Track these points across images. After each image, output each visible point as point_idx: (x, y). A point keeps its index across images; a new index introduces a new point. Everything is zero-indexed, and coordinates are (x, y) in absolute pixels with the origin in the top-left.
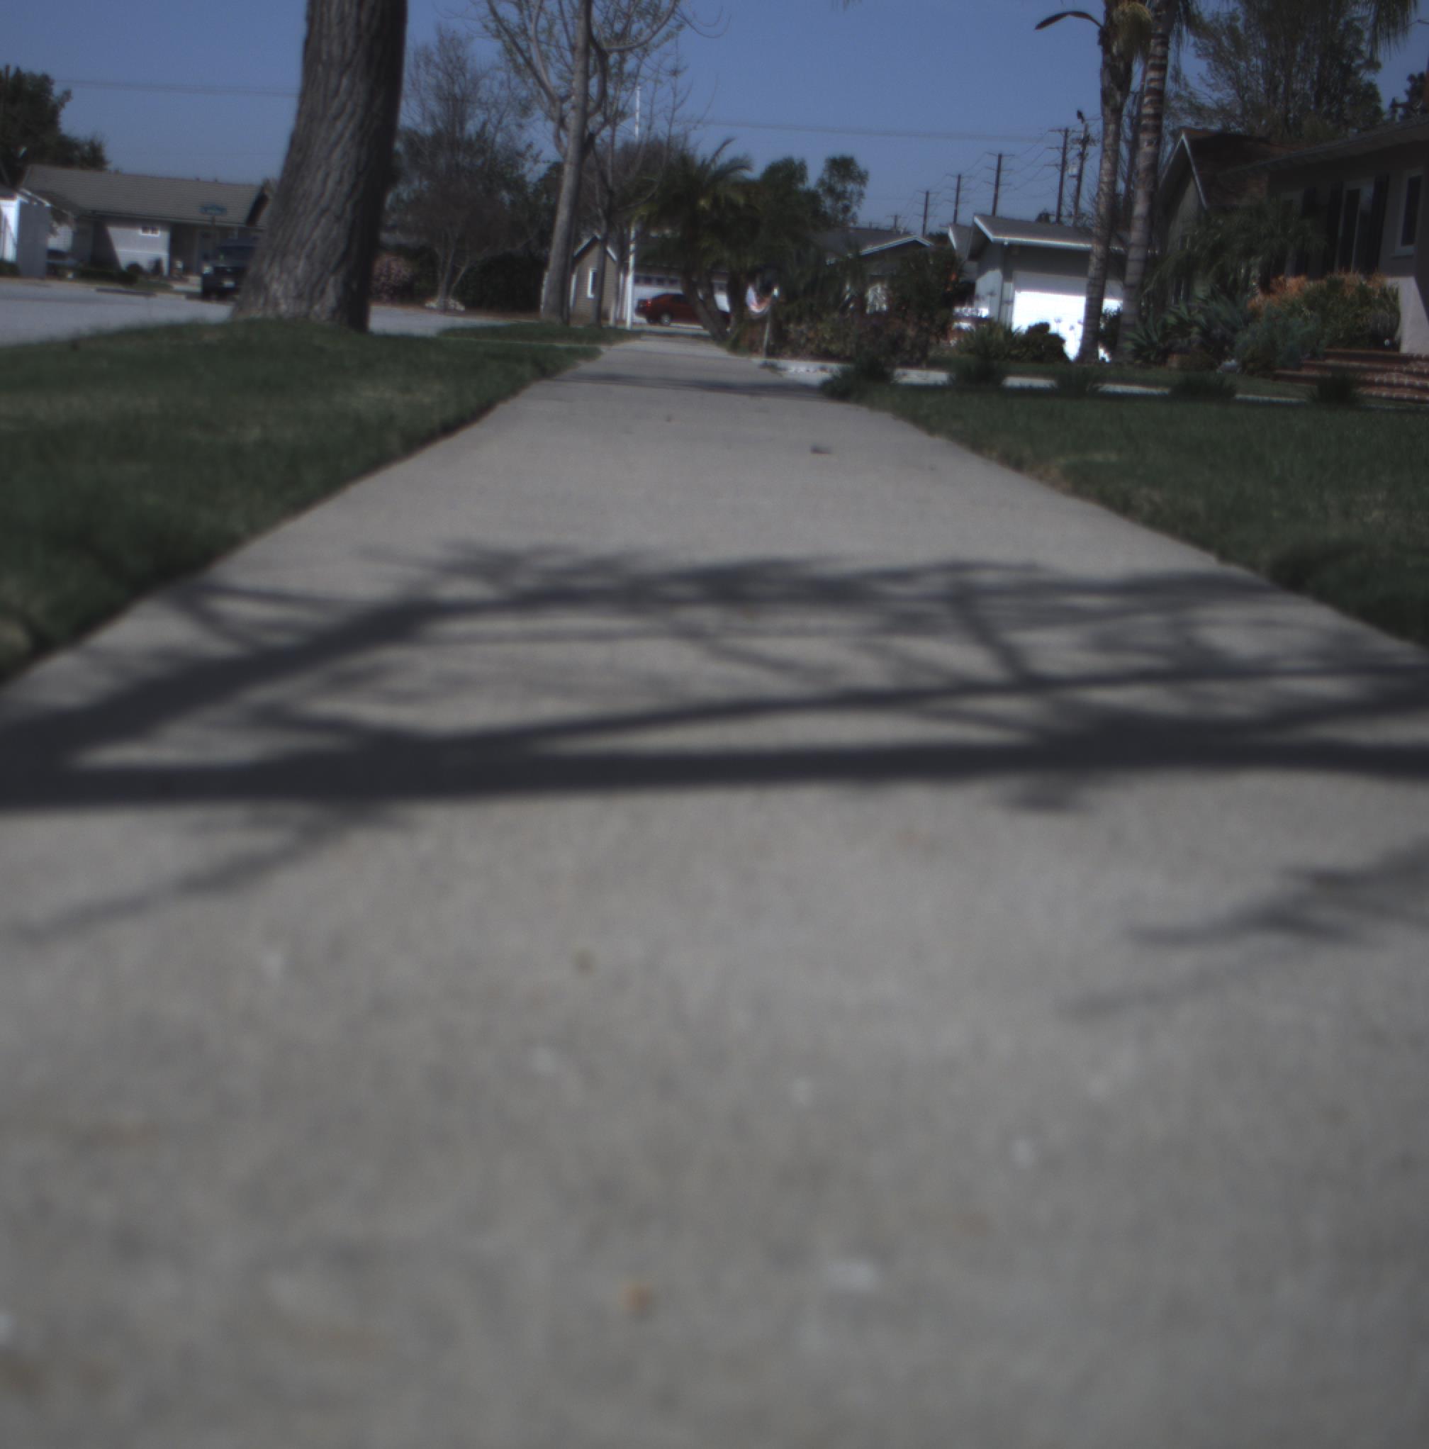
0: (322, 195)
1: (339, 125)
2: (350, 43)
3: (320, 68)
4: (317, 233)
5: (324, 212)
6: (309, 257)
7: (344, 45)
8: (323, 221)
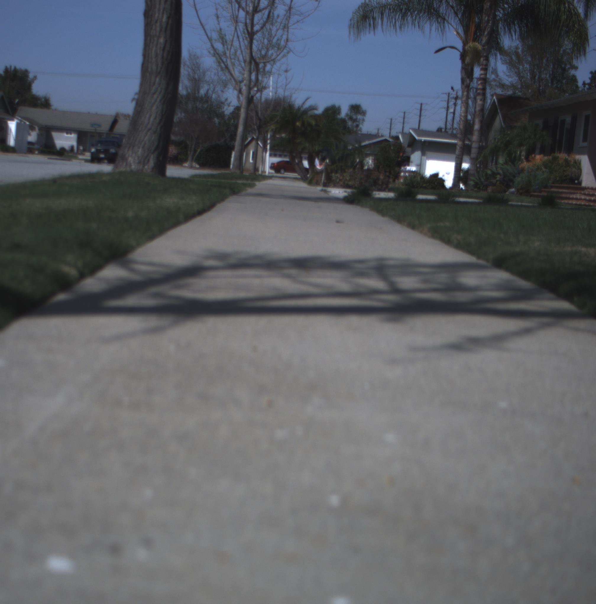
0: (148, 123)
1: (155, 96)
2: (160, 65)
3: (148, 74)
4: (146, 138)
5: (149, 130)
6: (143, 147)
7: (157, 66)
8: (149, 133)
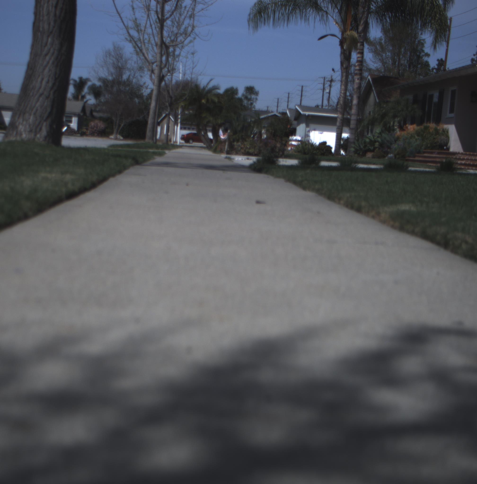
0: (40, 88)
1: (48, 58)
2: (52, 23)
3: (39, 34)
4: (38, 104)
5: (41, 95)
6: (35, 114)
7: (49, 24)
8: (41, 99)
